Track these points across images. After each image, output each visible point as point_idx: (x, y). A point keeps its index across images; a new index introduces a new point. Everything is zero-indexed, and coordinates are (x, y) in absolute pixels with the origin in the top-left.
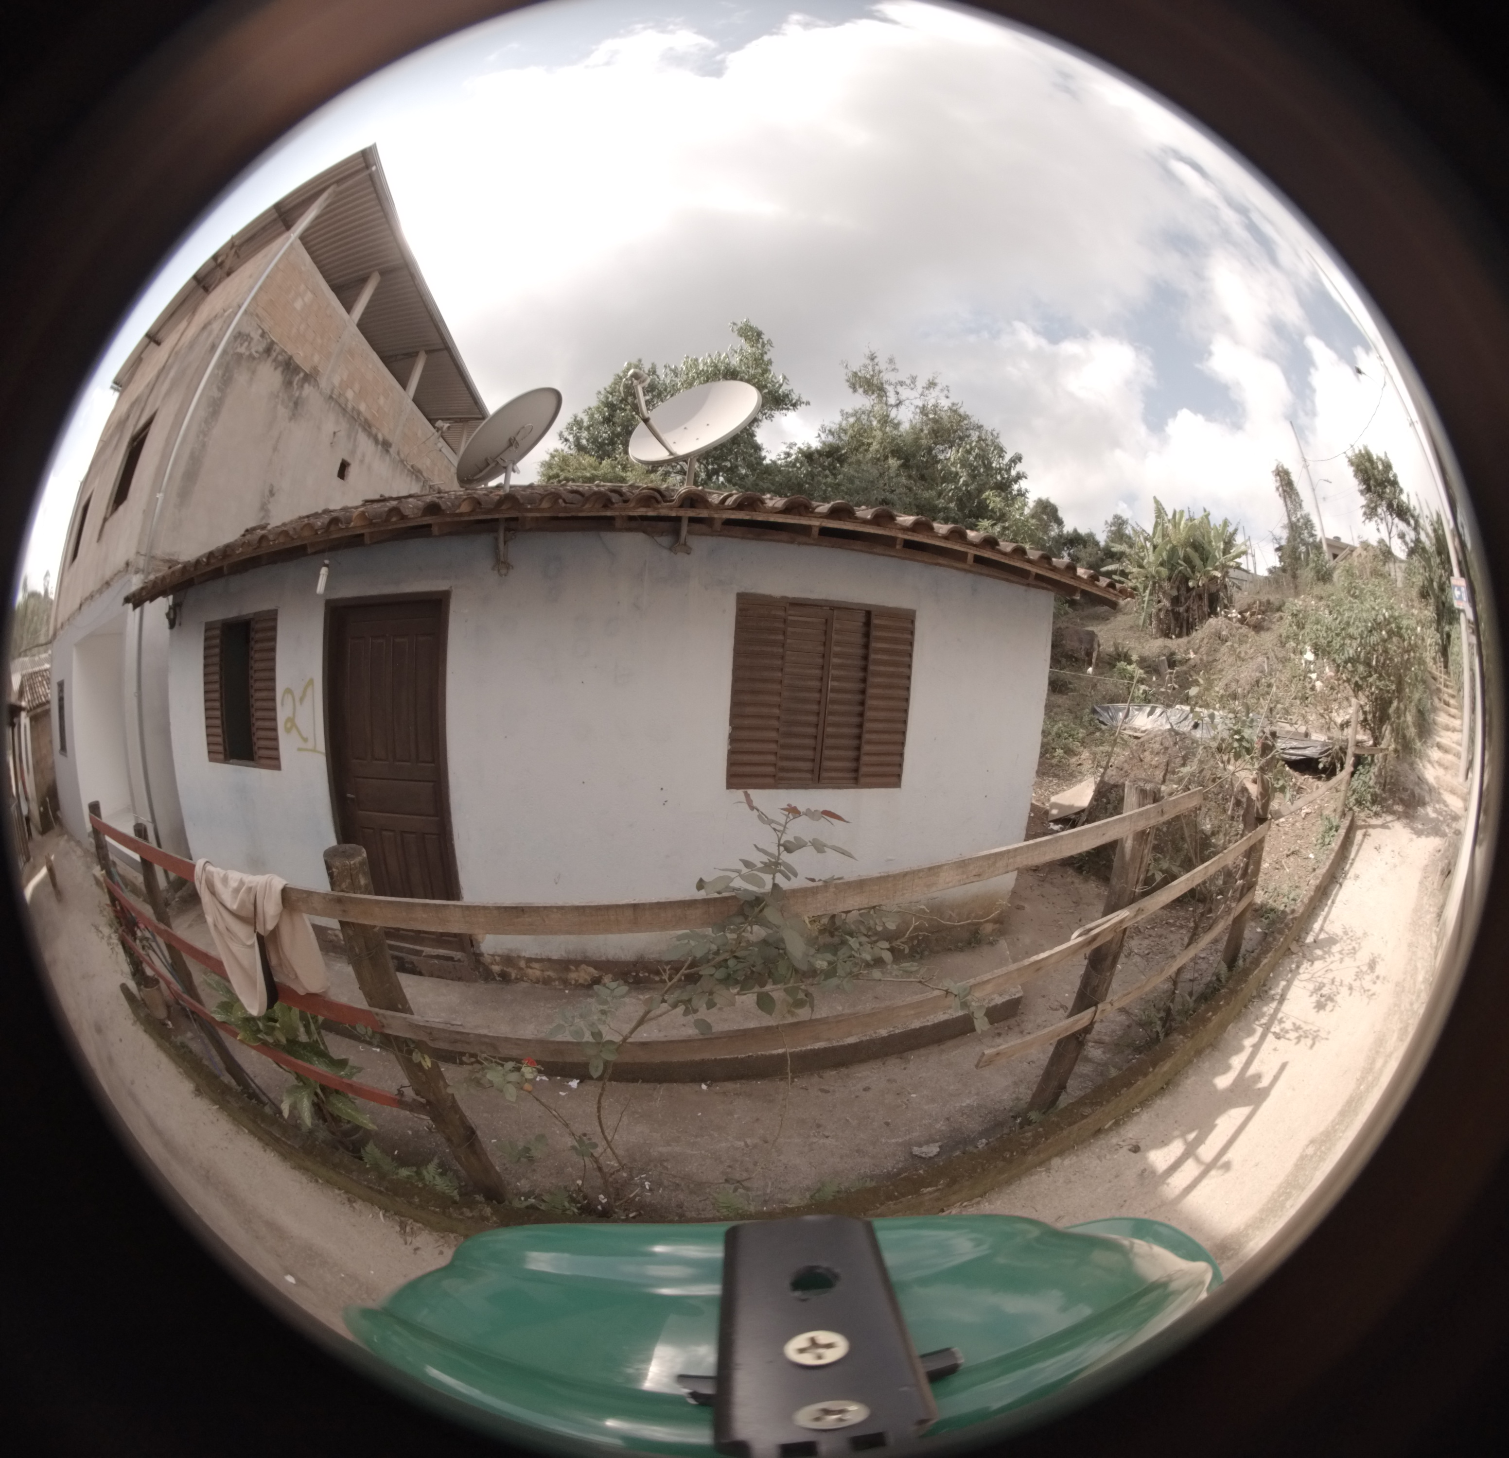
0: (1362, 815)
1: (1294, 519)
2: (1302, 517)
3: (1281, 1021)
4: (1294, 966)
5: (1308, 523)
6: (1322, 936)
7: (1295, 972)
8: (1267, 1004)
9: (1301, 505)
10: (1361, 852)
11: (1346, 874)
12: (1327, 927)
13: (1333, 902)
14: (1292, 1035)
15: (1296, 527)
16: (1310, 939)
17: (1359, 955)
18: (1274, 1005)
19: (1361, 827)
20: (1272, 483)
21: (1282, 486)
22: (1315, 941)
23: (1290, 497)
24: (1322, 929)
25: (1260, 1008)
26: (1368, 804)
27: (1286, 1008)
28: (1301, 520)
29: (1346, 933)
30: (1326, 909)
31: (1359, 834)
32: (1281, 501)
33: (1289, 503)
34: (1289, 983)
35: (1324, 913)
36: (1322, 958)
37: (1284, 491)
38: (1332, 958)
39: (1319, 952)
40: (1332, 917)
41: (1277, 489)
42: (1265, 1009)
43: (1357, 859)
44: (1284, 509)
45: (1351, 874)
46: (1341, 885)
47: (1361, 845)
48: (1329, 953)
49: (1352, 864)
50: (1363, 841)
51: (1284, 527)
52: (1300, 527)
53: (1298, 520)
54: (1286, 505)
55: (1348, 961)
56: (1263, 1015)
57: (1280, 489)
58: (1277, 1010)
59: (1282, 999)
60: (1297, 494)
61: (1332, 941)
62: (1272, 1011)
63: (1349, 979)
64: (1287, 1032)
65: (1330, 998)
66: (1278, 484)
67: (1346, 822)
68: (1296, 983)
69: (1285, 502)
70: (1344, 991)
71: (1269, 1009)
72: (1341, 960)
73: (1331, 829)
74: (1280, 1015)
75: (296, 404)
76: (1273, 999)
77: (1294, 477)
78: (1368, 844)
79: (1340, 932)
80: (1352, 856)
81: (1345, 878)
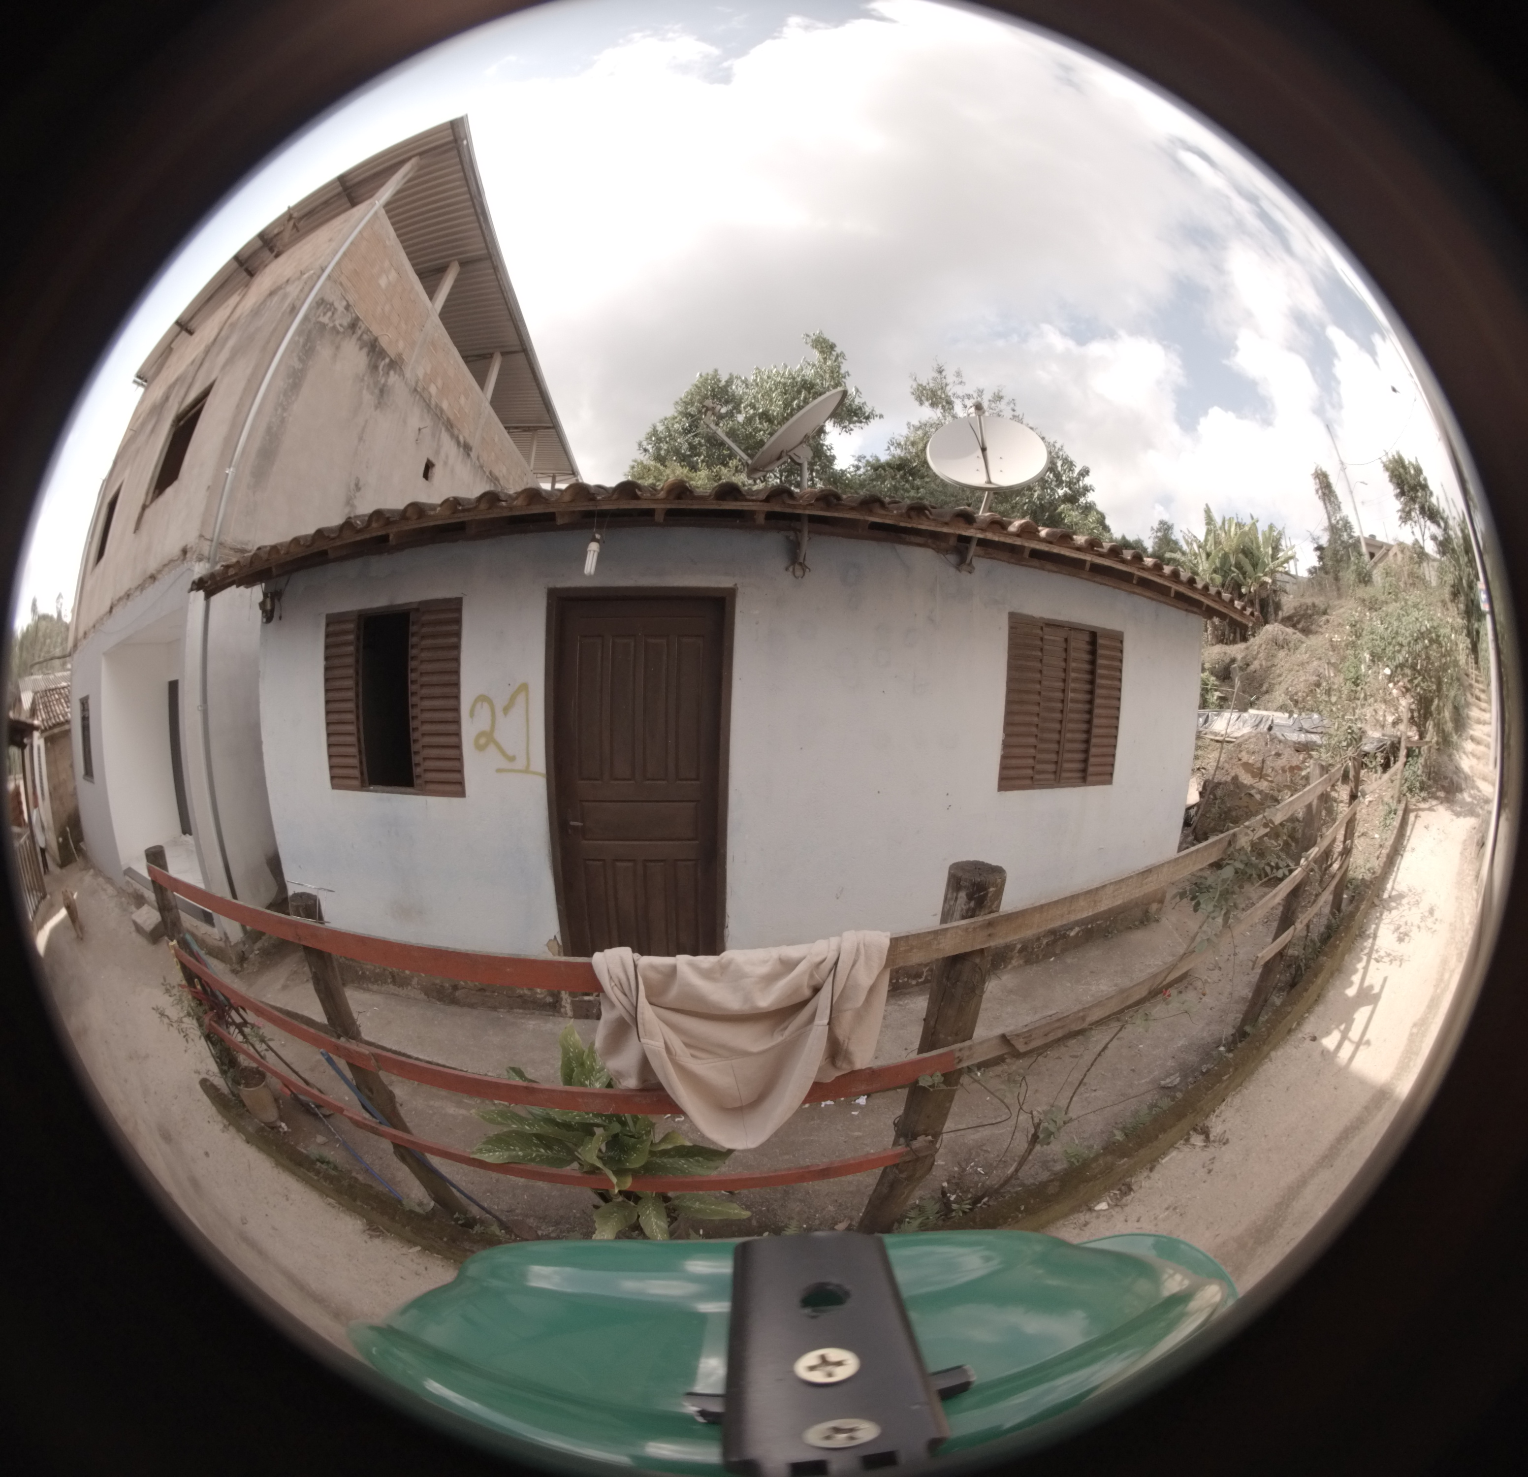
0: (1413, 800)
1: (1334, 522)
2: (1341, 519)
3: (1377, 951)
4: (1378, 914)
5: (1347, 526)
6: (1394, 893)
7: (1380, 918)
8: (1366, 941)
9: (1339, 507)
10: (1415, 831)
11: (1405, 847)
12: (1397, 887)
13: (1398, 869)
14: (1386, 959)
15: (1337, 529)
16: (1386, 896)
17: (1421, 905)
18: (1370, 941)
19: (1413, 811)
20: (1312, 485)
21: (1321, 488)
22: (1390, 897)
23: (1330, 500)
24: (1393, 888)
25: (1362, 944)
26: (1417, 791)
27: (1379, 942)
28: (1341, 522)
29: (1410, 890)
30: (1394, 874)
31: (1412, 816)
32: (1320, 504)
33: (1328, 505)
34: (1378, 926)
35: (1392, 877)
36: (1396, 908)
37: (1324, 494)
38: (1403, 908)
39: (1393, 904)
40: (1398, 879)
41: (1317, 491)
42: (1365, 944)
43: (1412, 836)
44: (1324, 511)
45: (1408, 848)
46: (1402, 856)
47: (1414, 825)
48: (1400, 904)
49: (1408, 840)
50: (1415, 822)
51: (1325, 530)
52: (1340, 530)
53: (1338, 522)
54: (1326, 508)
55: (1414, 909)
56: (1365, 948)
57: (1320, 492)
58: (1373, 944)
59: (1375, 937)
60: (1336, 497)
61: (1401, 896)
62: (1370, 945)
63: (1417, 921)
64: (1382, 958)
65: (1406, 934)
66: (1318, 486)
67: (1402, 806)
68: (1382, 925)
69: (1325, 504)
70: (1415, 929)
71: (1368, 943)
72: (1410, 909)
73: (1390, 812)
74: (1376, 947)
75: (382, 391)
76: (1369, 937)
77: (1333, 480)
78: (1420, 824)
79: (1406, 890)
80: (1408, 833)
81: (1404, 851)
